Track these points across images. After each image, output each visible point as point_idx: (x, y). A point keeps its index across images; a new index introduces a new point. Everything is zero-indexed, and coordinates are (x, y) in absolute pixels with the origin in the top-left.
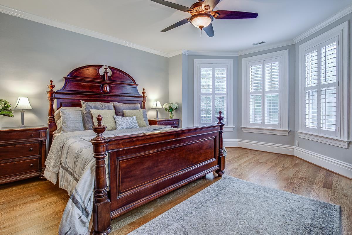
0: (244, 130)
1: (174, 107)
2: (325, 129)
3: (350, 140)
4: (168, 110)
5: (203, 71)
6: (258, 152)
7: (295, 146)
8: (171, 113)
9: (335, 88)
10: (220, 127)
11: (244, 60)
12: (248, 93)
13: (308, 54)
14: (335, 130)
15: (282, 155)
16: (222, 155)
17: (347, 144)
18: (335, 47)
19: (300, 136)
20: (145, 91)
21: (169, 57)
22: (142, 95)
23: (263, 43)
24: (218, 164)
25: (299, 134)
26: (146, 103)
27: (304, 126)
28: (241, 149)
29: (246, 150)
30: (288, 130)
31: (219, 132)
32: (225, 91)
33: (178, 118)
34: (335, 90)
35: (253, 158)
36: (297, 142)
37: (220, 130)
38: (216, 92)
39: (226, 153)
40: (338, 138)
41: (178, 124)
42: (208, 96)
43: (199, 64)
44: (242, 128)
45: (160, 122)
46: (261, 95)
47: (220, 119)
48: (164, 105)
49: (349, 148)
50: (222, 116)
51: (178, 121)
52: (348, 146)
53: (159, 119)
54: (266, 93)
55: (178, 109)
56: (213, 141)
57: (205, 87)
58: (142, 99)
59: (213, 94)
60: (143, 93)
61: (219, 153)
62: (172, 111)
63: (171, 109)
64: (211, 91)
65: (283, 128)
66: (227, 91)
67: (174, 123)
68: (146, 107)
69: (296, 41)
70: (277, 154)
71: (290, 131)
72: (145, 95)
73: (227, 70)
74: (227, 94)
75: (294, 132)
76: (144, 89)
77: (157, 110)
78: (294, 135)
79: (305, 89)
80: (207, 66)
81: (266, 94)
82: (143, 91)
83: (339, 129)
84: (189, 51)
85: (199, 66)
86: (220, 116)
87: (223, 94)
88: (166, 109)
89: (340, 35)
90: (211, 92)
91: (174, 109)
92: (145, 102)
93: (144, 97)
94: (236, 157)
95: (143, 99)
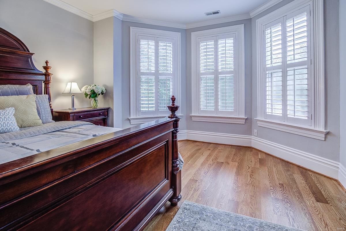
0: (194, 119)
1: (98, 91)
2: (295, 117)
3: (328, 131)
4: (89, 96)
5: (143, 43)
6: (212, 145)
7: (252, 136)
8: (95, 100)
9: (307, 67)
10: (174, 123)
11: (193, 34)
12: (198, 74)
13: (270, 27)
14: (307, 118)
15: (239, 148)
16: (178, 169)
17: (324, 135)
18: (305, 18)
19: (259, 124)
20: (48, 66)
21: (94, 21)
22: (44, 71)
23: (218, 13)
24: (171, 187)
25: (258, 122)
26: (50, 85)
27: (265, 112)
28: (192, 142)
29: (197, 143)
30: (244, 117)
31: (172, 132)
32: (171, 70)
33: (106, 106)
34: (307, 69)
35: (210, 155)
36: (256, 131)
37: (174, 128)
38: (160, 72)
39: (182, 163)
40: (312, 128)
41: (108, 115)
42: (150, 77)
43: (137, 34)
44: (191, 117)
45: (76, 114)
46: (214, 76)
47: (173, 109)
48: (83, 88)
49: (327, 139)
50: (176, 104)
51: (108, 112)
52: (325, 138)
53: (76, 109)
54: (220, 74)
55: (106, 94)
56: (162, 149)
57: (146, 64)
58: (43, 78)
59: (157, 74)
60: (46, 68)
61: (173, 167)
62: (96, 96)
63: (94, 94)
64: (153, 69)
65: (239, 115)
66: (174, 71)
67: (100, 114)
68: (51, 91)
69: (252, 15)
70: (233, 147)
71: (246, 119)
72: (50, 71)
73: (174, 45)
74: (174, 74)
75: (251, 119)
76: (47, 62)
77: (73, 95)
78: (251, 123)
79: (265, 69)
80: (147, 37)
81: (219, 76)
82: (45, 65)
83: (313, 117)
84: (124, 15)
85: (137, 36)
86: (173, 105)
87: (169, 74)
88: (86, 95)
89: (312, 3)
90: (154, 72)
91: (99, 94)
92: (48, 83)
93: (47, 75)
94: (189, 157)
95: (46, 78)
